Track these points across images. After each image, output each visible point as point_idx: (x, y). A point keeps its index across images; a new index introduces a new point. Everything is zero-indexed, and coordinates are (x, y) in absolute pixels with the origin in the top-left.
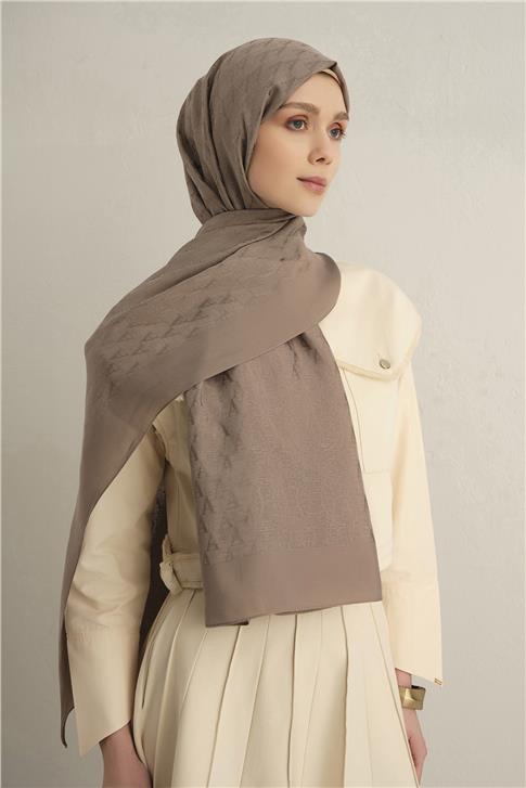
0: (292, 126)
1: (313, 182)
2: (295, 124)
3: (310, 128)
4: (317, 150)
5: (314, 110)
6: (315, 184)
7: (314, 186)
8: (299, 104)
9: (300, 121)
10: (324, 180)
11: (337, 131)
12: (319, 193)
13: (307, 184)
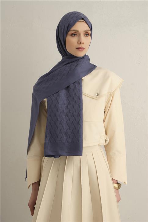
0: (73, 35)
4: (79, 40)
12: (82, 51)
13: (78, 49)
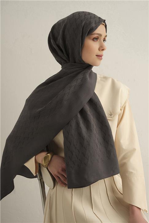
0: (95, 40)
5: (101, 35)
8: (97, 34)
9: (97, 38)
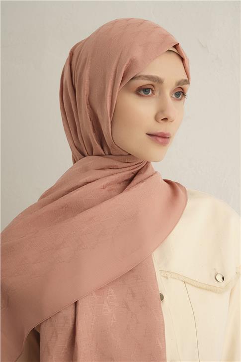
1: (159, 137)
2: (143, 91)
3: (157, 94)
4: (161, 111)
6: (161, 138)
7: (160, 140)
10: (169, 134)
11: (180, 93)
13: (154, 138)
